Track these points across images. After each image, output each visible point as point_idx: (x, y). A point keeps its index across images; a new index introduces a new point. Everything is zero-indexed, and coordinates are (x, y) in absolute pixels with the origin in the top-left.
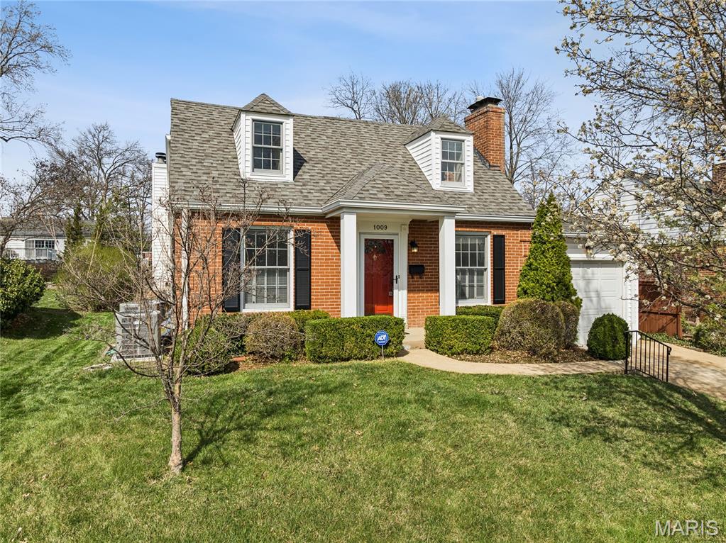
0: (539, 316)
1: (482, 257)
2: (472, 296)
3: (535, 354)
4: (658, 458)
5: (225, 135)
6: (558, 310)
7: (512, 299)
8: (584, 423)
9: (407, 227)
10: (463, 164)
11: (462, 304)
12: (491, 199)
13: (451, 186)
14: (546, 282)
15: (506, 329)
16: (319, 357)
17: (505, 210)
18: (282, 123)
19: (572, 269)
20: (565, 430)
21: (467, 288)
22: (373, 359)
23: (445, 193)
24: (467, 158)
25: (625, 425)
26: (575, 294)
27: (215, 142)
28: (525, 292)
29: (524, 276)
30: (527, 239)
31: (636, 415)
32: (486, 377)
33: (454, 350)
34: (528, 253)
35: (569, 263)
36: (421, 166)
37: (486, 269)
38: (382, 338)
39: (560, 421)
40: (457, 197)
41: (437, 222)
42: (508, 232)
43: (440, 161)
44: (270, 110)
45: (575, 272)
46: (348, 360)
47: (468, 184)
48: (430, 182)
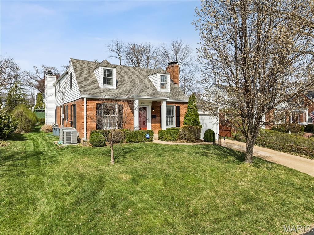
0: (190, 130)
1: (173, 113)
2: (170, 125)
3: (189, 140)
4: (218, 159)
5: (91, 72)
6: (195, 128)
7: (182, 126)
8: (202, 153)
9: (151, 103)
10: (167, 83)
11: (168, 127)
12: (175, 95)
13: (163, 90)
14: (192, 120)
15: (181, 134)
16: (131, 142)
17: (180, 98)
18: (112, 70)
19: (199, 116)
20: (198, 155)
21: (168, 122)
22: (145, 142)
23: (162, 92)
24: (168, 82)
25: (211, 154)
26: (200, 124)
27: (89, 75)
28: (186, 123)
29: (185, 118)
30: (186, 107)
31: (214, 152)
32: (177, 145)
33: (167, 140)
34: (186, 111)
35: (198, 115)
36: (153, 84)
37: (174, 116)
38: (148, 136)
39: (196, 153)
40: (166, 94)
41: (161, 102)
42: (180, 105)
43: (160, 82)
44: (109, 65)
45: (200, 117)
46: (138, 142)
47: (168, 90)
48: (157, 89)
